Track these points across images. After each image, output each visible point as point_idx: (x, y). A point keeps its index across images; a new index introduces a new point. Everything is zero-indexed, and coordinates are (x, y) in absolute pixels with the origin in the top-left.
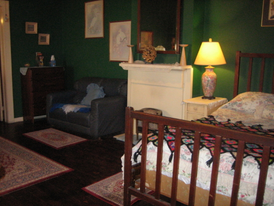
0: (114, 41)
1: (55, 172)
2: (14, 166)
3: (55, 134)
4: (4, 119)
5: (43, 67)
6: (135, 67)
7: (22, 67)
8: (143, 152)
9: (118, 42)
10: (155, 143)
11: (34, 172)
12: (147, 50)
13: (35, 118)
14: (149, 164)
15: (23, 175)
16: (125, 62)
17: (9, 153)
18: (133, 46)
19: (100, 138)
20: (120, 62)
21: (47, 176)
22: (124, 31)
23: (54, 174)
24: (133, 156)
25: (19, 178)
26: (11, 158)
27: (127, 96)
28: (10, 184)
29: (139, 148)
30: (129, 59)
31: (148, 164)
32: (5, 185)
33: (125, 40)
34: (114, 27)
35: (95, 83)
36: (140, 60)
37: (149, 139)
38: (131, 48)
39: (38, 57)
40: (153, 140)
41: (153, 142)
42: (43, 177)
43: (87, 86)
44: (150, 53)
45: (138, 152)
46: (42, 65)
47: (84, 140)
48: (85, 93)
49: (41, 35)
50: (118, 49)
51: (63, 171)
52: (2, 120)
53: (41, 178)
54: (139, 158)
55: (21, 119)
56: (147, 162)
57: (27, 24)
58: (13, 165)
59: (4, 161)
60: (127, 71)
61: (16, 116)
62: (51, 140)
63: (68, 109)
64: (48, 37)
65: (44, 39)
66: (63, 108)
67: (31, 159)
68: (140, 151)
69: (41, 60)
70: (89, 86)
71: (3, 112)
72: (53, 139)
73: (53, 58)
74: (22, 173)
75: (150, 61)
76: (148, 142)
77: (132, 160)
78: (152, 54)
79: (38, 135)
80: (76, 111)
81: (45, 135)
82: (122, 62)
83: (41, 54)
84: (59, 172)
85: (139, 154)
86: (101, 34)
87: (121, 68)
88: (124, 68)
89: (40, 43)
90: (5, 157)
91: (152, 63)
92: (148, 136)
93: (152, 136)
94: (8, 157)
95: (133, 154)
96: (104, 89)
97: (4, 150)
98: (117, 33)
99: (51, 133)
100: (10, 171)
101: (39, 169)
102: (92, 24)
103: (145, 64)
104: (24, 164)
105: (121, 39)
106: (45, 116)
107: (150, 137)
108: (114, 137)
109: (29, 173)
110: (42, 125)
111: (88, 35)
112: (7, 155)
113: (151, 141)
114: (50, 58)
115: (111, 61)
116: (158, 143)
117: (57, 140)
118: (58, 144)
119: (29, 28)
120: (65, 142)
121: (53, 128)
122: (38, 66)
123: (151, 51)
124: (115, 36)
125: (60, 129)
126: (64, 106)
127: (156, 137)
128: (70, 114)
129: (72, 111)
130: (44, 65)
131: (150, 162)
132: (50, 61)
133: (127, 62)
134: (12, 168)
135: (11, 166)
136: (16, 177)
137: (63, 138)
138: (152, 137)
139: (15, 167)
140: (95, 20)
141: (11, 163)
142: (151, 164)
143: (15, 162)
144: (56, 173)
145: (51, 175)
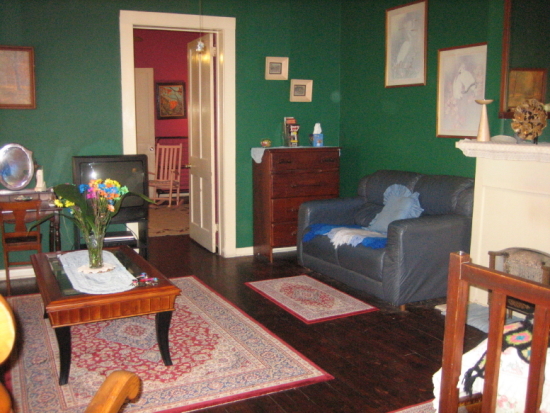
0: (447, 91)
1: (292, 376)
2: (213, 352)
3: (310, 289)
4: (217, 249)
5: (296, 147)
6: (493, 152)
7: (255, 147)
8: (489, 370)
9: (457, 93)
10: (526, 353)
11: (249, 370)
12: (524, 111)
13: (276, 250)
14: (505, 404)
15: (227, 374)
16: (470, 138)
17: (210, 321)
18: (489, 101)
19: (403, 308)
20: (459, 138)
21: (273, 384)
22: (470, 68)
23: (288, 381)
24: (462, 378)
25: (216, 380)
26: (211, 332)
27: (471, 215)
28: (195, 391)
29: (481, 360)
30: (479, 130)
31: (501, 406)
32: (187, 392)
33: (473, 88)
34: (448, 59)
35: (403, 184)
36: (505, 134)
37: (509, 339)
38: (484, 107)
39: (289, 126)
40: (518, 343)
41: (520, 348)
42: (266, 386)
43: (384, 190)
44: (531, 117)
45: (476, 368)
46: (294, 144)
47: (370, 307)
48: (378, 205)
49: (295, 82)
50: (456, 109)
51: (310, 377)
52: (214, 251)
53: (259, 388)
54: (479, 386)
55: (249, 251)
56: (498, 398)
57: (269, 60)
58: (213, 348)
59: (198, 338)
60: (473, 160)
61: (239, 245)
62: (299, 302)
63: (341, 237)
64: (309, 85)
65: (301, 90)
66: (329, 235)
67: (249, 341)
68: (481, 366)
69: (294, 134)
70: (389, 190)
71: (217, 234)
72: (303, 301)
73: (317, 129)
74: (225, 369)
75: (530, 138)
76: (505, 346)
77: (461, 386)
78: (536, 121)
79: (274, 289)
80: (355, 244)
81: (290, 290)
82: (463, 138)
83: (294, 122)
84: (301, 378)
85: (480, 374)
86: (419, 78)
87: (459, 152)
88: (467, 153)
89: (294, 98)
90: (201, 330)
91: (536, 141)
92: (506, 331)
93: (519, 330)
94: (207, 330)
95: (464, 370)
96: (420, 199)
97: (203, 315)
98: (455, 74)
99: (302, 287)
100: (202, 362)
101: (261, 367)
102: (401, 57)
103: (518, 143)
104: (234, 350)
105: (463, 87)
106: (294, 249)
107: (511, 333)
108: (437, 307)
109: (240, 371)
110: (287, 267)
111: (391, 80)
112: (206, 326)
113: (512, 345)
114: (313, 129)
115: (440, 137)
116: (533, 354)
117: (311, 303)
118: (310, 313)
119: (272, 68)
120: (326, 309)
121: (309, 275)
122: (287, 145)
123: (534, 113)
124: (451, 80)
125: (322, 279)
126: (333, 230)
127: (527, 337)
128: (344, 248)
129: (348, 243)
130: (299, 144)
131: (506, 400)
132: (312, 135)
133: (475, 138)
134: (209, 355)
135: (208, 351)
136: (211, 376)
137: (323, 300)
138: (516, 335)
139: (215, 353)
140: (406, 47)
141: (209, 344)
142: (511, 405)
143: (216, 343)
144: (295, 380)
145: (282, 383)
